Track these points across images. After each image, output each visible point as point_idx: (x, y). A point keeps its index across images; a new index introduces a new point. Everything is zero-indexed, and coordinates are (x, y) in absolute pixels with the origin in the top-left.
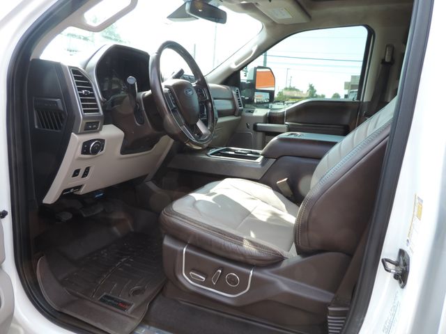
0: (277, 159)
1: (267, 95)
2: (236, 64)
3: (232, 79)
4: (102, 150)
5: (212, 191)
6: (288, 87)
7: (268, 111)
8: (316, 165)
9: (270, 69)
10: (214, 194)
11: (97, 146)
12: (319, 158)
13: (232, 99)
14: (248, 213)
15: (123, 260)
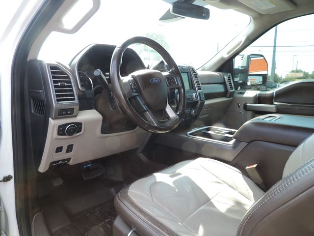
0: (249, 143)
1: (261, 79)
2: (228, 53)
3: (226, 66)
4: (80, 131)
5: (178, 171)
6: (295, 69)
7: (258, 92)
8: (291, 153)
9: (262, 56)
10: (179, 174)
11: (73, 129)
12: (295, 146)
13: (224, 83)
14: (207, 200)
15: (106, 221)
